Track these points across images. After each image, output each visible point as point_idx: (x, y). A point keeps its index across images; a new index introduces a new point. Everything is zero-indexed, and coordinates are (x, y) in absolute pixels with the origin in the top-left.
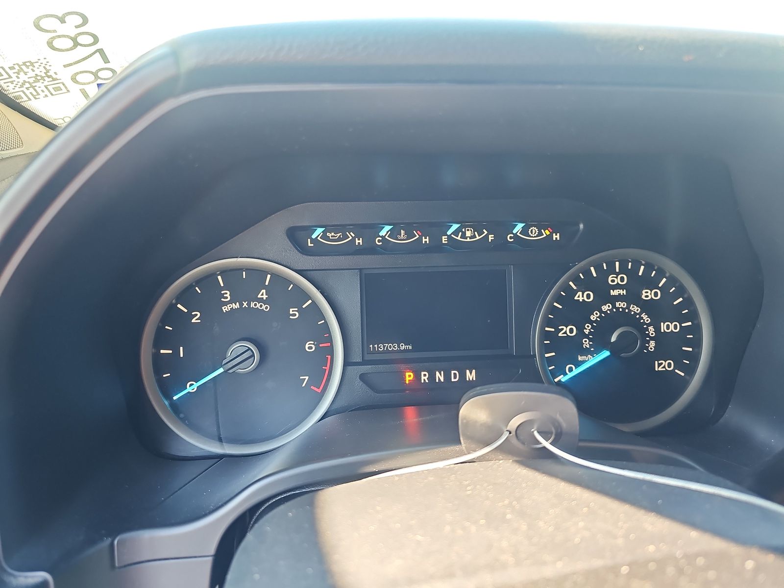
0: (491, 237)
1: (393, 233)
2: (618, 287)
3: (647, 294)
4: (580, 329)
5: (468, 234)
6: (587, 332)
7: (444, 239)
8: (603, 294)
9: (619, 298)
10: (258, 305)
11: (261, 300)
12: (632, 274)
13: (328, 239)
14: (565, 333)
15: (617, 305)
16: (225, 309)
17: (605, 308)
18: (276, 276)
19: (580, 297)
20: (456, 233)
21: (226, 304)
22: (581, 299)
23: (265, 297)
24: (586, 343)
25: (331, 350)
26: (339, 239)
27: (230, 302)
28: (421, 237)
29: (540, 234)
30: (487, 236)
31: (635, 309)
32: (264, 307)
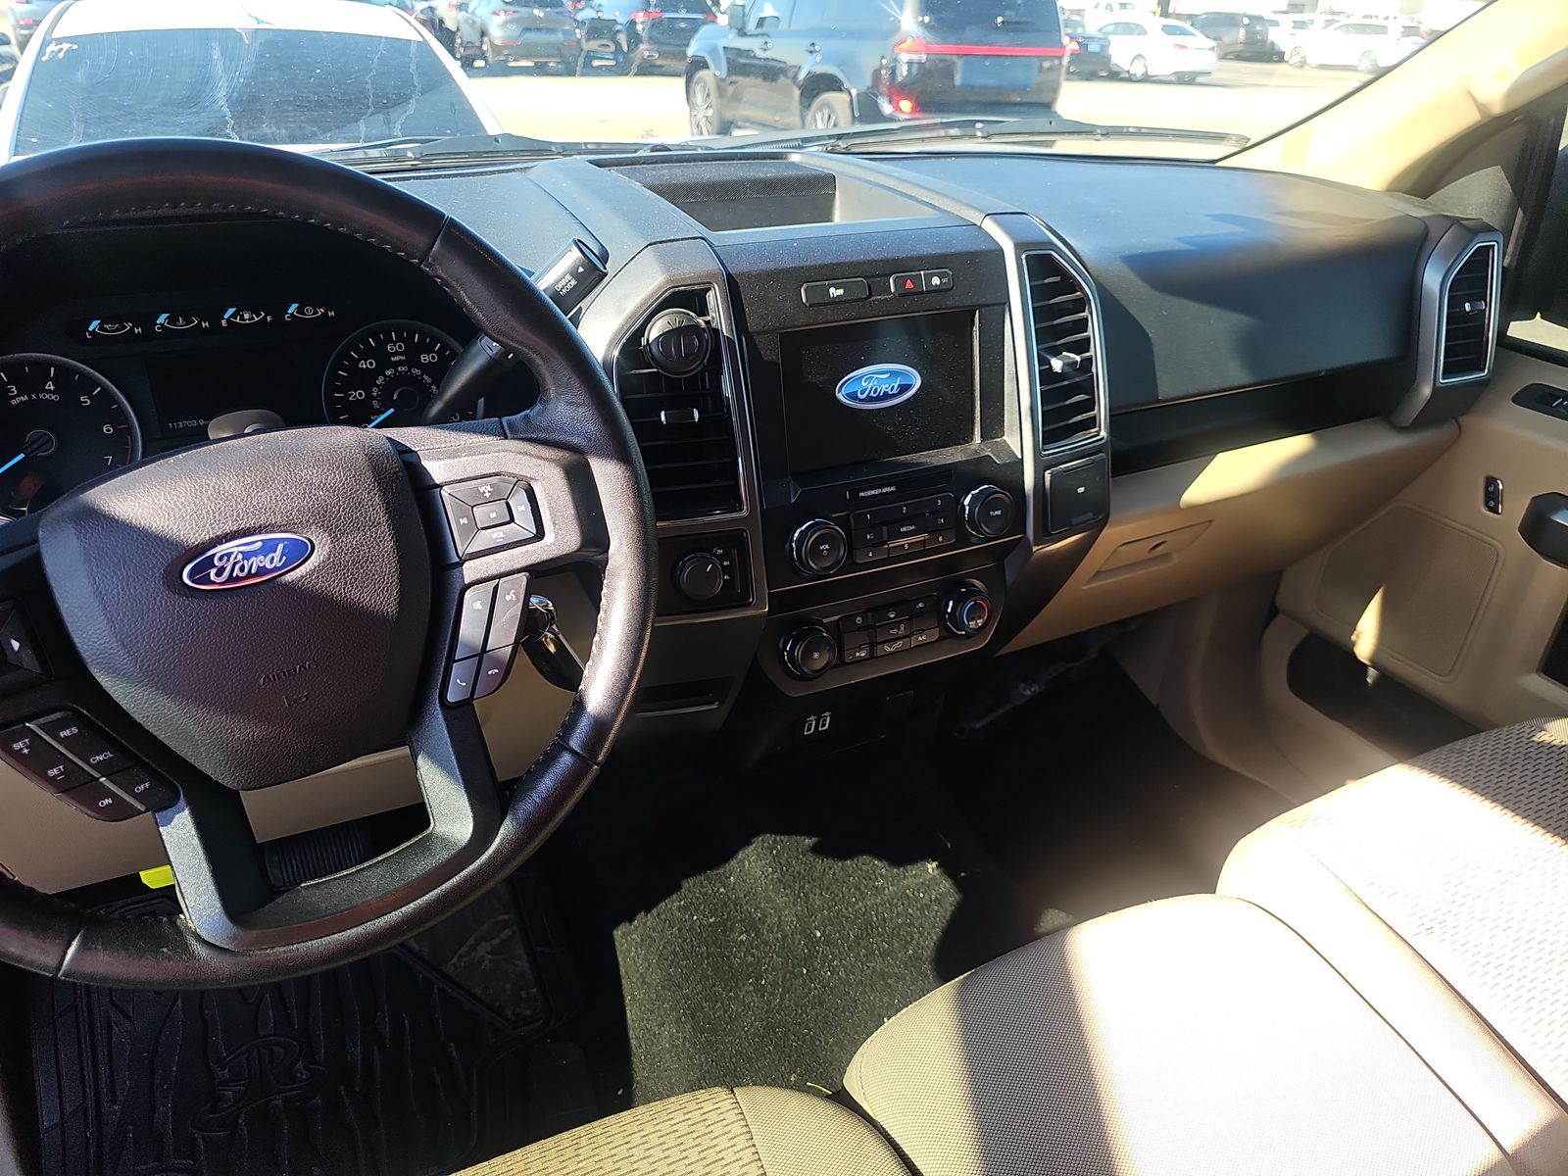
0: (269, 319)
1: (172, 320)
2: (397, 353)
3: (425, 358)
4: (369, 393)
5: (246, 316)
6: (375, 394)
7: (224, 323)
8: (384, 361)
9: (400, 363)
10: (47, 396)
11: (49, 391)
12: (409, 341)
13: (106, 330)
14: (355, 396)
15: (399, 369)
16: (14, 402)
17: (388, 373)
18: (59, 366)
19: (363, 365)
20: (234, 315)
21: (14, 397)
22: (364, 366)
23: (52, 388)
24: (376, 404)
25: (130, 431)
26: (118, 330)
27: (18, 395)
28: (200, 323)
29: (316, 312)
30: (265, 317)
31: (416, 371)
32: (53, 397)
